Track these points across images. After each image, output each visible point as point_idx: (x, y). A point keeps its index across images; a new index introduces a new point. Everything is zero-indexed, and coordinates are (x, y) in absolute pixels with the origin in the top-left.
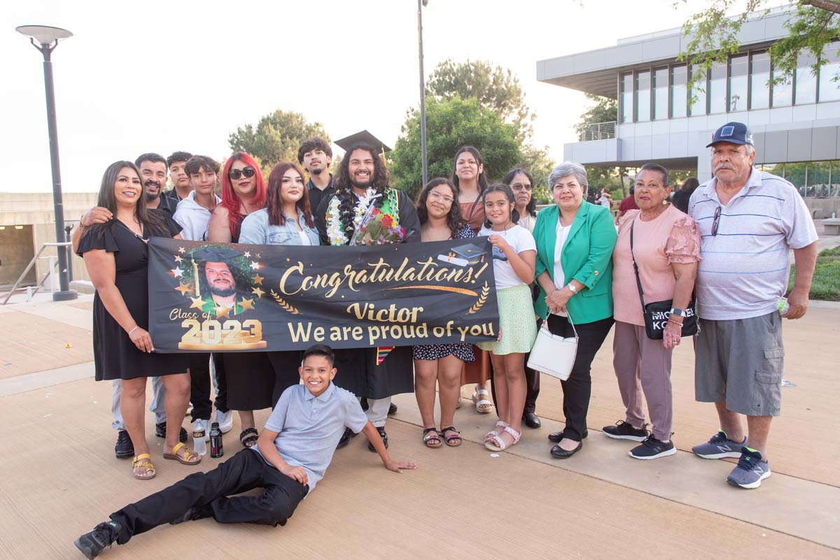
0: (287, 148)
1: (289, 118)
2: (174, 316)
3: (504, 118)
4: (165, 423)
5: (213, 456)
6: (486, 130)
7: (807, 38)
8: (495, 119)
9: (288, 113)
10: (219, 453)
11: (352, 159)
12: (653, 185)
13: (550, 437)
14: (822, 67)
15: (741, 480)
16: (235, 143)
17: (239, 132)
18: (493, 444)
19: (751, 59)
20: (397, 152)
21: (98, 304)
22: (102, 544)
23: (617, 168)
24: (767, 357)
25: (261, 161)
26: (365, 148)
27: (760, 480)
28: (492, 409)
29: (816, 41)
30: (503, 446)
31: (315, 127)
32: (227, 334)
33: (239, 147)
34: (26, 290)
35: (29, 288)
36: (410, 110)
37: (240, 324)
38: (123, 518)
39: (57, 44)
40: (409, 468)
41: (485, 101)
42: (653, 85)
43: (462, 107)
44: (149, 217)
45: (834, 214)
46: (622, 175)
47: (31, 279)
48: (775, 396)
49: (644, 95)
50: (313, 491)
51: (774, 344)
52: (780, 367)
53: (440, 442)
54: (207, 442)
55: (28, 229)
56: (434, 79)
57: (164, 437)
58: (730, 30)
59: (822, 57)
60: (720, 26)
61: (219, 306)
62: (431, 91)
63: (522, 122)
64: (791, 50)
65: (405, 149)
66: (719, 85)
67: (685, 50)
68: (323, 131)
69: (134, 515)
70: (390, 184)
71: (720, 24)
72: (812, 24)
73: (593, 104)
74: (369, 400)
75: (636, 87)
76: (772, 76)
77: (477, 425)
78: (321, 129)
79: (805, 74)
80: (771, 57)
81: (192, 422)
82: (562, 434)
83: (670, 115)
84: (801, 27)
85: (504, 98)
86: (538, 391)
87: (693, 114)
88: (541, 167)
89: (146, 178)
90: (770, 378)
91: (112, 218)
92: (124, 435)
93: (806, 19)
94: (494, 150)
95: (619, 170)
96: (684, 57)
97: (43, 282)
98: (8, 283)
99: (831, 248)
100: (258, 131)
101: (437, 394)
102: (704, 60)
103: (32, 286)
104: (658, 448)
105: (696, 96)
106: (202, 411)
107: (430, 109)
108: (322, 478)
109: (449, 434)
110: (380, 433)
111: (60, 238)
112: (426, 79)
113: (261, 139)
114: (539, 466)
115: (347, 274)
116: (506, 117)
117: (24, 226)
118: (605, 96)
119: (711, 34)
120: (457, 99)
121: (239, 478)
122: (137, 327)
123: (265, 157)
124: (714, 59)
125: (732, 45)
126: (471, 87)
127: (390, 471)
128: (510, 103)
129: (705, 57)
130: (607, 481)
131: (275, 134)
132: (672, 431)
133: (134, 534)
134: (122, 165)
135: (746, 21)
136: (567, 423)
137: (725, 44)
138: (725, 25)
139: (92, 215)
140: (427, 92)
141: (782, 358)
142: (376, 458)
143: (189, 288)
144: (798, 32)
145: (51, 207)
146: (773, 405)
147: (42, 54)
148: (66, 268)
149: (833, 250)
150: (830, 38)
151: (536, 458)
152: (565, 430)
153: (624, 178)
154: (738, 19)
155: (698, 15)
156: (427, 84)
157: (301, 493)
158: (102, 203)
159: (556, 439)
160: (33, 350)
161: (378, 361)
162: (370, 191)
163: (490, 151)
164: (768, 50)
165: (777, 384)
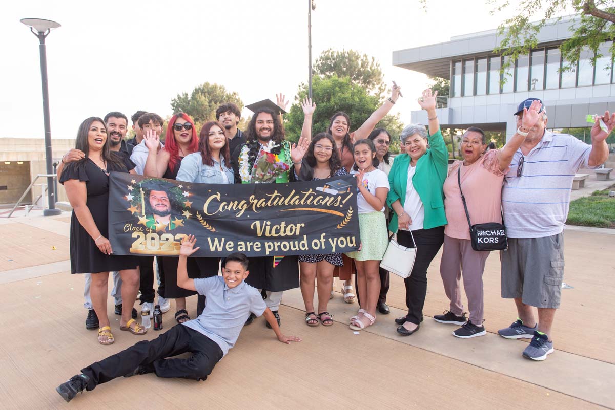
0: (212, 110)
1: (214, 88)
2: (126, 229)
3: (369, 91)
4: (122, 305)
5: (156, 329)
6: (355, 99)
7: (587, 39)
8: (362, 92)
9: (213, 84)
10: (159, 327)
11: (257, 119)
12: (476, 142)
13: (397, 321)
14: (598, 60)
15: (532, 355)
16: (176, 106)
17: (179, 98)
18: (356, 325)
19: (546, 53)
20: (292, 114)
21: (74, 219)
22: (75, 391)
23: (449, 129)
24: (552, 266)
25: (193, 119)
26: (267, 112)
27: (546, 355)
28: (355, 300)
29: (594, 40)
30: (362, 327)
31: (233, 95)
32: (164, 244)
33: (178, 109)
34: (24, 208)
35: (27, 206)
36: (301, 85)
37: (173, 237)
38: (91, 372)
39: (49, 32)
40: (295, 340)
41: (355, 79)
42: (476, 70)
43: (339, 83)
44: (111, 157)
45: (603, 166)
46: (452, 134)
47: (28, 200)
48: (556, 294)
49: (469, 77)
50: (227, 355)
51: (558, 257)
52: (562, 274)
53: (318, 322)
54: (151, 319)
55: (27, 164)
56: (319, 63)
57: (121, 314)
58: (532, 32)
59: (598, 52)
60: (525, 29)
61: (158, 223)
62: (316, 71)
63: (381, 95)
64: (576, 47)
65: (297, 112)
66: (523, 71)
67: (499, 46)
68: (239, 98)
69: (99, 370)
70: (285, 137)
71: (525, 27)
72: (591, 29)
73: (433, 82)
74: (267, 292)
75: (464, 71)
76: (561, 65)
77: (345, 311)
78: (237, 97)
79: (585, 64)
80: (561, 52)
81: (140, 304)
82: (405, 318)
83: (488, 92)
84: (584, 30)
85: (369, 77)
86: (388, 287)
87: (504, 91)
88: (394, 127)
89: (111, 129)
90: (554, 281)
91: (84, 157)
92: (92, 312)
93: (587, 25)
94: (360, 114)
95: (450, 131)
96: (498, 50)
97: (36, 202)
98: (12, 203)
99: (601, 189)
100: (192, 97)
101: (316, 288)
102: (512, 54)
103: (29, 205)
104: (474, 330)
105: (505, 79)
106: (148, 296)
107: (315, 84)
108: (232, 347)
109: (324, 317)
110: (275, 315)
111: (49, 171)
112: (313, 62)
113: (194, 103)
114: (388, 341)
115: (251, 202)
116: (370, 90)
117: (24, 162)
118: (441, 77)
119: (519, 34)
120: (335, 77)
121: (174, 346)
122: (101, 236)
123: (197, 116)
124: (520, 52)
125: (533, 42)
126: (345, 69)
127: (282, 343)
128: (373, 80)
129: (514, 50)
130: (436, 353)
131: (204, 100)
132: (484, 319)
133: (99, 384)
134: (94, 119)
135: (545, 25)
136: (409, 311)
137: (527, 41)
138: (528, 28)
139: (70, 155)
140: (314, 72)
141: (563, 267)
142: (272, 333)
143: (137, 209)
144: (581, 34)
145: (43, 149)
146: (555, 300)
147: (38, 40)
148: (53, 192)
149: (602, 191)
150: (604, 39)
151: (386, 335)
152: (407, 316)
153: (453, 136)
154: (539, 24)
155: (510, 20)
156: (314, 66)
157: (217, 357)
158: (78, 146)
159: (401, 322)
160: (28, 251)
161: (274, 264)
162: (271, 142)
163: (358, 115)
164: (559, 46)
165: (559, 285)
